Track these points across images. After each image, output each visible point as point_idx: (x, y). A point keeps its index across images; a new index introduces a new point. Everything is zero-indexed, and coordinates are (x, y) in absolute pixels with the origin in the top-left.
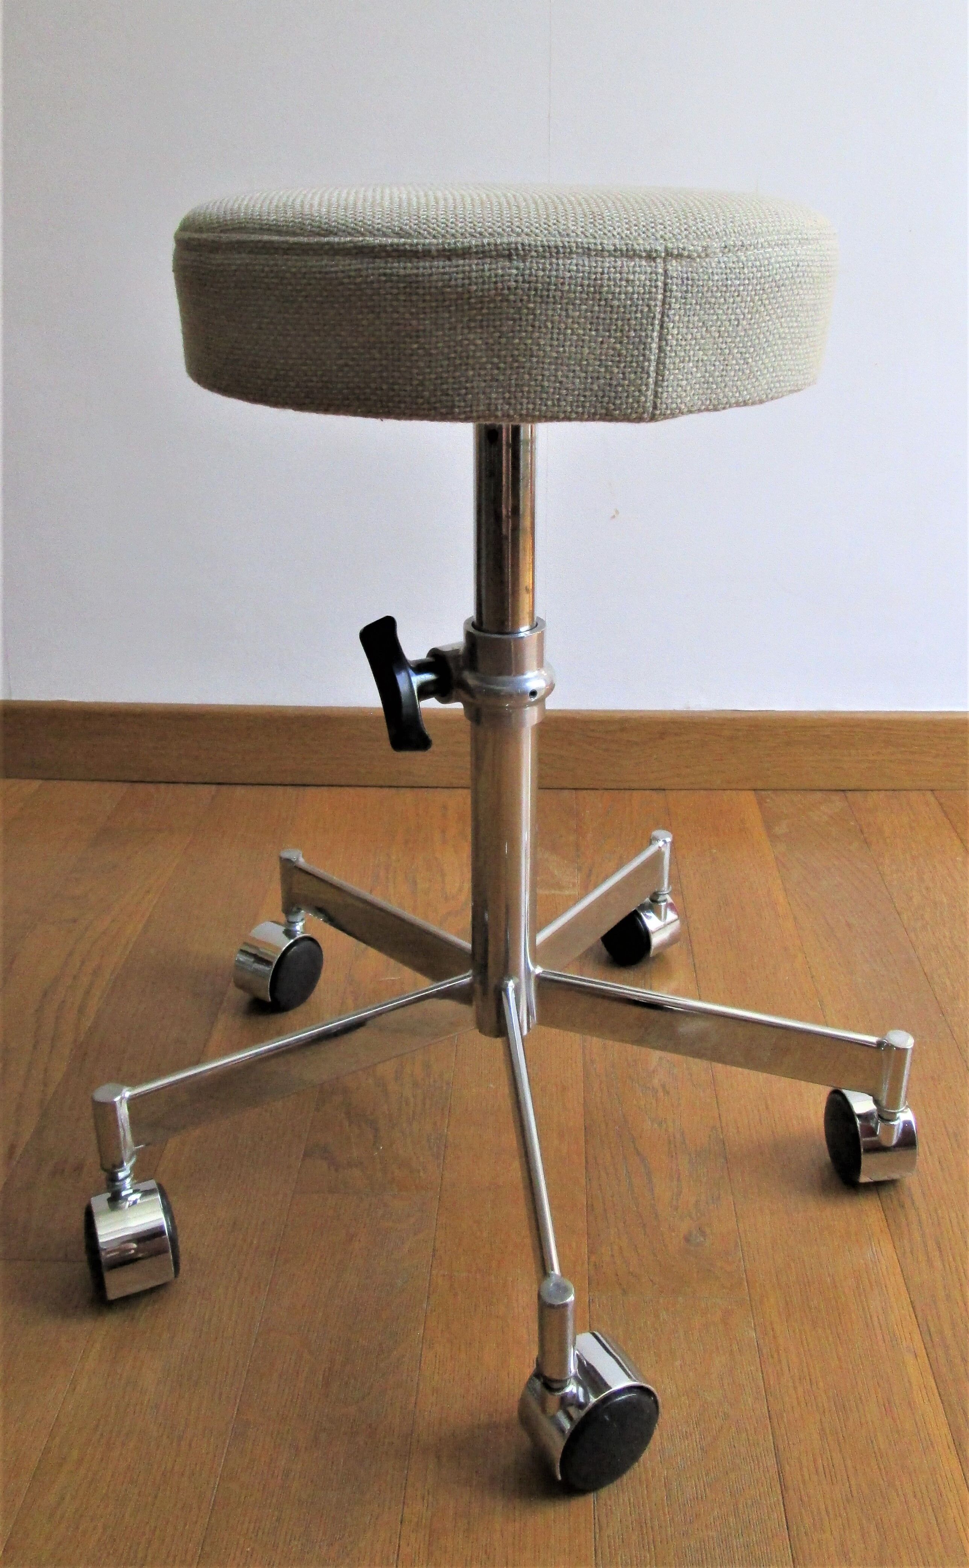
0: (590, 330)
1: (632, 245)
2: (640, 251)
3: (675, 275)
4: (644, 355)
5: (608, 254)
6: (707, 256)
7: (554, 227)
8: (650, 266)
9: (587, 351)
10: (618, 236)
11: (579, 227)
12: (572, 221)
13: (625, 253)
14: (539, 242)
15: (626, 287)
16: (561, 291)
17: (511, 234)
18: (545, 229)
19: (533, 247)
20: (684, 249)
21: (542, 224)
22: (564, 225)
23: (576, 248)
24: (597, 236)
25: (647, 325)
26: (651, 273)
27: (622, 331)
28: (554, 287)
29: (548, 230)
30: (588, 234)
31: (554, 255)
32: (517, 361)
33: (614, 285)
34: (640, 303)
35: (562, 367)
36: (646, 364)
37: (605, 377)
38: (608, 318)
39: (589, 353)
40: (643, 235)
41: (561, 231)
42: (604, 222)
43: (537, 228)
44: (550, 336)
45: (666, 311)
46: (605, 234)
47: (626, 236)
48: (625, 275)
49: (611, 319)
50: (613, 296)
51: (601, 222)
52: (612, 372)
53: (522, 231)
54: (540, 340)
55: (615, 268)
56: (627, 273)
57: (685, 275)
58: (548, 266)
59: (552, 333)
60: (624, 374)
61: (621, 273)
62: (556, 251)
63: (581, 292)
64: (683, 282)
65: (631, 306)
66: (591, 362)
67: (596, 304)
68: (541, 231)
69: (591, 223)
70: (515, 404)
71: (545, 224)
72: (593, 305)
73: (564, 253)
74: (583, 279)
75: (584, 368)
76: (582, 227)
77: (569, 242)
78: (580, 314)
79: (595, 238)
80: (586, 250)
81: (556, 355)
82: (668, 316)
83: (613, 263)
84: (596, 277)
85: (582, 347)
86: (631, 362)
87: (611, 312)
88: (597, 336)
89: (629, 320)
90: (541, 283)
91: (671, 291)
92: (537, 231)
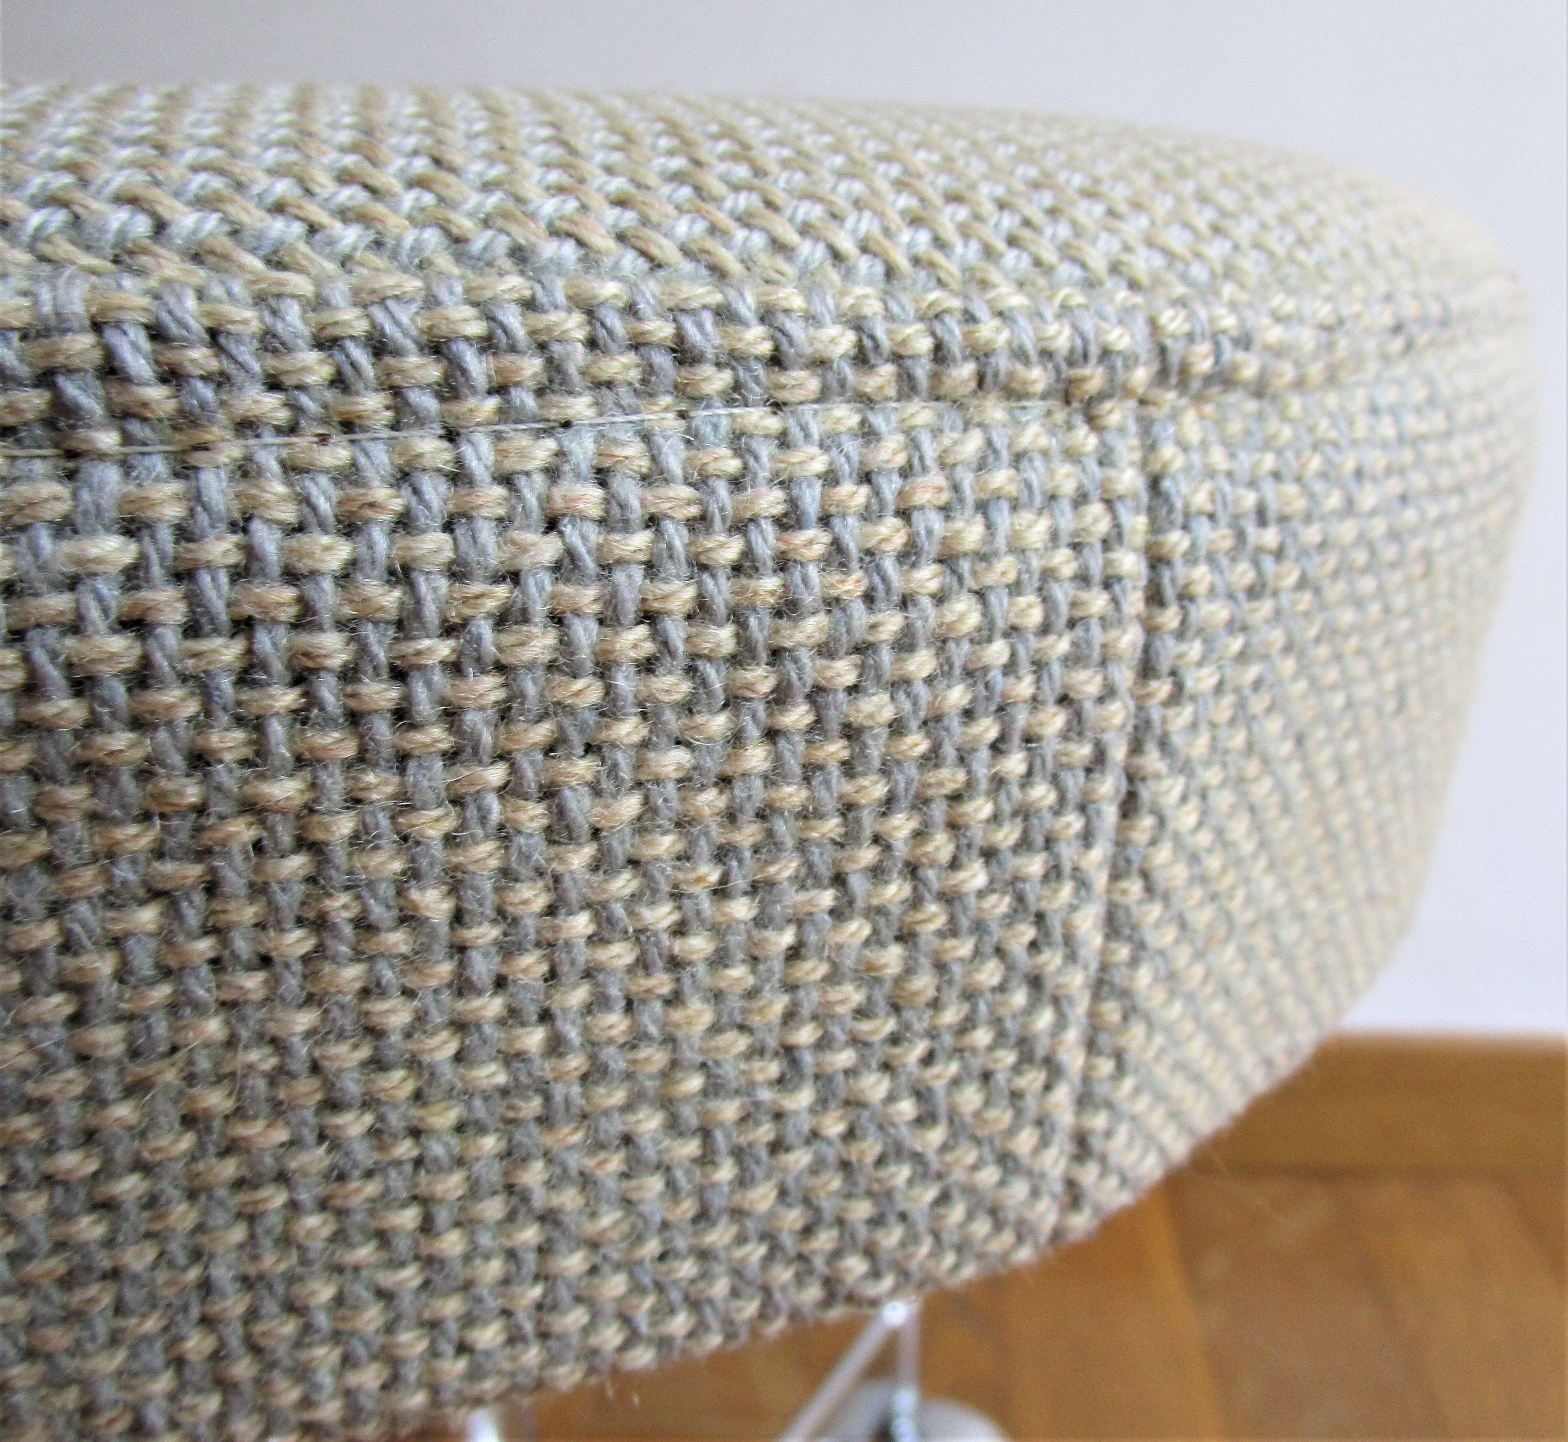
0: (721, 892)
1: (969, 318)
2: (1020, 354)
3: (1201, 499)
4: (1035, 982)
5: (813, 384)
6: (1331, 379)
7: (409, 199)
8: (1072, 455)
9: (707, 1018)
10: (863, 264)
11: (597, 202)
12: (548, 165)
13: (922, 371)
14: (293, 312)
15: (940, 599)
16: (501, 668)
17: (64, 248)
18: (345, 215)
19: (246, 353)
20: (1244, 342)
21: (324, 183)
22: (487, 187)
23: (592, 343)
24: (729, 259)
25: (1058, 809)
26: (1081, 499)
27: (912, 870)
28: (444, 649)
29: (362, 218)
30: (666, 250)
31: (428, 403)
32: (228, 1149)
33: (869, 598)
34: (1025, 687)
35: (548, 1140)
36: (1045, 1019)
37: (815, 1135)
38: (830, 803)
39: (715, 1029)
40: (1010, 257)
41: (464, 224)
42: (759, 172)
43: (279, 208)
44: (445, 969)
45: (1156, 715)
46: (778, 246)
47: (916, 261)
48: (937, 523)
49: (848, 808)
50: (862, 669)
51: (742, 172)
52: (854, 1103)
53: (160, 227)
54: (378, 1006)
55: (866, 478)
56: (946, 510)
57: (1249, 499)
58: (381, 493)
59: (460, 950)
60: (921, 1094)
61: (904, 514)
62: (434, 372)
63: (647, 666)
64: (1241, 536)
65: (968, 714)
66: (730, 1071)
67: (754, 732)
68: (313, 229)
69: (677, 178)
70: (261, 1383)
71: (344, 178)
72: (737, 739)
73: (500, 389)
74: (651, 568)
75: (689, 1114)
76: (621, 202)
77: (529, 305)
78: (649, 808)
79: (718, 273)
80: (663, 360)
81: (501, 1079)
82: (1164, 744)
83: (852, 447)
84: (748, 553)
85: (674, 1000)
86: (966, 1026)
87: (849, 769)
88: (761, 921)
89: (956, 798)
90: (341, 625)
91: (1185, 597)
92: (277, 227)
